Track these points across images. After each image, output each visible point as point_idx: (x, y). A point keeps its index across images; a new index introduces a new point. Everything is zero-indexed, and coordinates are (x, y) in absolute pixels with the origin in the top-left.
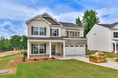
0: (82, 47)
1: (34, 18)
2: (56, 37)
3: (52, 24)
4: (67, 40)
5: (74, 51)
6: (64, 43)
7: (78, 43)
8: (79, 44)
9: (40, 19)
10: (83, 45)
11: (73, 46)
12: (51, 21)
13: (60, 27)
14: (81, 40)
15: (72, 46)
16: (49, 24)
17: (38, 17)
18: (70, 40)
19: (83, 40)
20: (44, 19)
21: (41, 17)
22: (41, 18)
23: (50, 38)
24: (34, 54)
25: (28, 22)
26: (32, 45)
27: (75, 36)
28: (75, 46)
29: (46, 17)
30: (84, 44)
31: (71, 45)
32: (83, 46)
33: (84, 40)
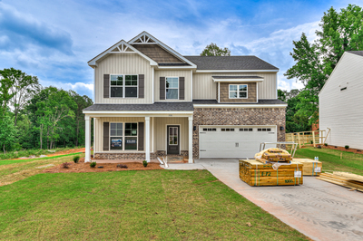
0: (267, 132)
1: (109, 52)
2: (178, 100)
3: (159, 65)
4: (210, 109)
5: (237, 144)
6: (191, 119)
7: (250, 119)
8: (253, 124)
9: (124, 52)
10: (267, 126)
11: (233, 130)
12: (161, 54)
13: (189, 70)
14: (259, 109)
15: (228, 130)
16: (151, 64)
17: (120, 47)
18: (220, 109)
19: (267, 109)
20: (136, 51)
21: (128, 46)
22: (129, 49)
23: (157, 106)
24: (110, 151)
25: (94, 64)
26: (106, 125)
27: (238, 97)
28: (241, 130)
29: (146, 43)
30: (271, 123)
31: (225, 127)
32: (269, 130)
33: (271, 109)
